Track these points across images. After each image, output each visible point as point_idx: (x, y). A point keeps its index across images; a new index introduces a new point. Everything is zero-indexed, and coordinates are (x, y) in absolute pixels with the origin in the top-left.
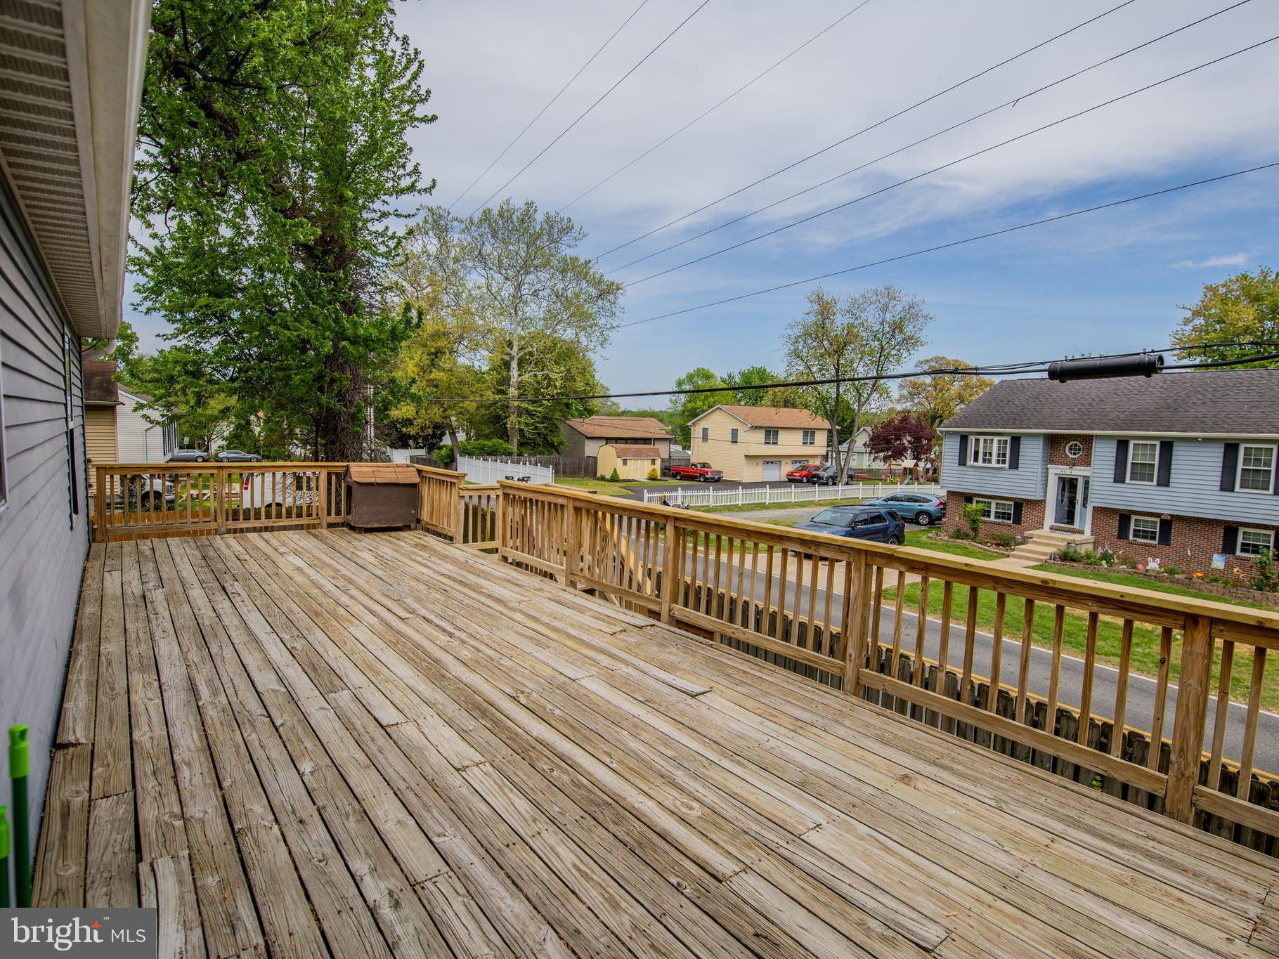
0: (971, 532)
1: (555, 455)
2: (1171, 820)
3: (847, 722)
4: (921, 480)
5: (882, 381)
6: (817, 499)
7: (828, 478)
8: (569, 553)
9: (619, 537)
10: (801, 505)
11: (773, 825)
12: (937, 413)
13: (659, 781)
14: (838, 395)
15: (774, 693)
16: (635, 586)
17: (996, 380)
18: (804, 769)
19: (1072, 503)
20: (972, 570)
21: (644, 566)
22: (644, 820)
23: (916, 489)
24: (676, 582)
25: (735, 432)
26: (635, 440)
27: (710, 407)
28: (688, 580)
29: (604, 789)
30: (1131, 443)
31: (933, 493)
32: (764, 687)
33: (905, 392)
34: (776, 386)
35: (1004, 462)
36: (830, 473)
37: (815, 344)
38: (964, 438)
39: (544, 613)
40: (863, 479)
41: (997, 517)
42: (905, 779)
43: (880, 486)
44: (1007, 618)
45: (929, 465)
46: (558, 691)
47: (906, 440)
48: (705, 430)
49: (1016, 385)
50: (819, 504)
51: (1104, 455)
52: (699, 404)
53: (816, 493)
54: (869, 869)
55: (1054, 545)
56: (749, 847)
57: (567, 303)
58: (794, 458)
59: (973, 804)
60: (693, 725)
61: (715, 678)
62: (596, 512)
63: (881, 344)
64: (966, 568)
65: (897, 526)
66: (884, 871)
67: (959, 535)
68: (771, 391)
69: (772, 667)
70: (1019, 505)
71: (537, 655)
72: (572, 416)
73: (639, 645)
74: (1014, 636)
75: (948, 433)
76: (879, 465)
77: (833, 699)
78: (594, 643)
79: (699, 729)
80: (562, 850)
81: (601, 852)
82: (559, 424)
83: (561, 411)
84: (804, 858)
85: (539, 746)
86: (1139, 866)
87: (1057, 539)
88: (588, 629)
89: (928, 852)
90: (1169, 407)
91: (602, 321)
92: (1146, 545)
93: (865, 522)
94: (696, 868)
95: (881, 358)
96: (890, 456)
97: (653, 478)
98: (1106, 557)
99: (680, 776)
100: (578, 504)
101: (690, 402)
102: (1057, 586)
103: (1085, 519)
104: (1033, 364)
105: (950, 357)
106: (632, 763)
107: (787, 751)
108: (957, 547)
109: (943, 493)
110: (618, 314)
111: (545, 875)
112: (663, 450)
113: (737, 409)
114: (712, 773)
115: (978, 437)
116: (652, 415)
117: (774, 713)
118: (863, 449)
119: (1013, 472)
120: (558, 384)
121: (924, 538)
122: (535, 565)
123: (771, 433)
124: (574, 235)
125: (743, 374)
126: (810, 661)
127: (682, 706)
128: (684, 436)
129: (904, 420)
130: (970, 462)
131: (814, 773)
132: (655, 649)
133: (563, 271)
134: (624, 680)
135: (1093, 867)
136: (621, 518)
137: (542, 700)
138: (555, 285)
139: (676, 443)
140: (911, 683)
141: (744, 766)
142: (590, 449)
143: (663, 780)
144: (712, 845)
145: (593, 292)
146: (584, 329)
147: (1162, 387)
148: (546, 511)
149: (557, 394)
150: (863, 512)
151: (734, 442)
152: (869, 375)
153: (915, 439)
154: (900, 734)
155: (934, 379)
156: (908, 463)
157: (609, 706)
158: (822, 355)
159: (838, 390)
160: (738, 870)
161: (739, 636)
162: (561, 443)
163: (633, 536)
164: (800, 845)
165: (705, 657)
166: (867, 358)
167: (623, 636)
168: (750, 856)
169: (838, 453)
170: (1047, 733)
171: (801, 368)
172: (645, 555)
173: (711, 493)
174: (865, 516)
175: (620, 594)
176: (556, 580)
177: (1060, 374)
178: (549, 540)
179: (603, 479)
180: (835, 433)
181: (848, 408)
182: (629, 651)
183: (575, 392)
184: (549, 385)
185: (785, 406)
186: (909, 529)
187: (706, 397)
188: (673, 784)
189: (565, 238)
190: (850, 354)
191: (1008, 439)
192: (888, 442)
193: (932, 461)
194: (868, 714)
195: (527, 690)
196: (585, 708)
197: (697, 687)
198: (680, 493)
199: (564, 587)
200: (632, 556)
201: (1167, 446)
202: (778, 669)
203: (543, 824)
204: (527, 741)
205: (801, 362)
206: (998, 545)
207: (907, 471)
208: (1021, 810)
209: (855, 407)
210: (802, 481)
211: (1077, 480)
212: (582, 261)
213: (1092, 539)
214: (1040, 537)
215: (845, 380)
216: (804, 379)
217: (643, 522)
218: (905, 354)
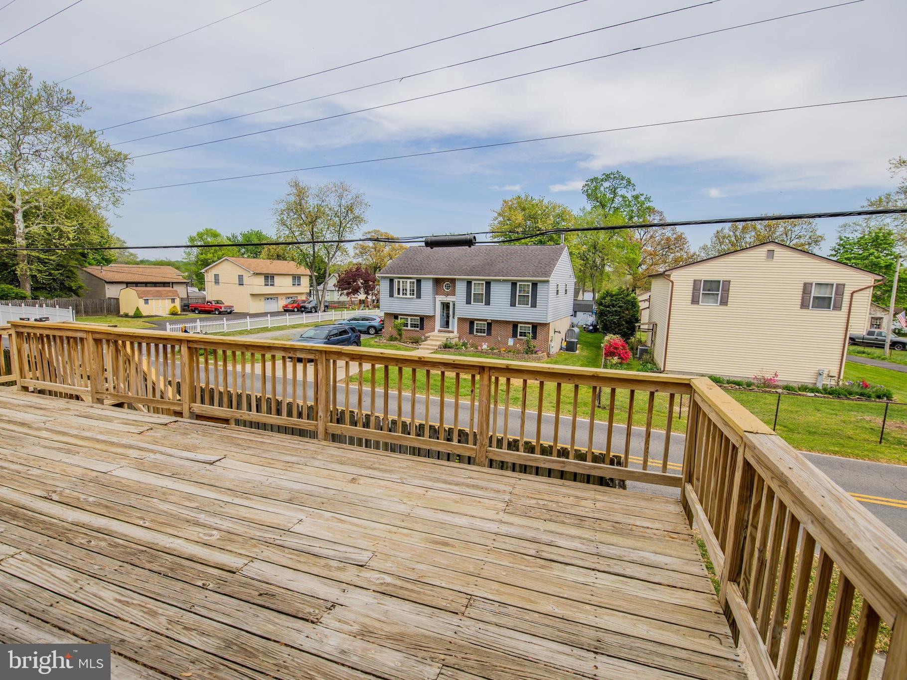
0: (398, 337)
1: (74, 297)
2: (479, 467)
3: (319, 457)
4: (370, 307)
5: (342, 244)
6: (305, 322)
7: (311, 308)
8: (92, 378)
9: (140, 359)
10: (294, 327)
11: (271, 529)
12: (377, 265)
13: (186, 525)
14: (314, 252)
15: (271, 449)
16: (158, 394)
17: (408, 245)
18: (291, 490)
19: (448, 317)
20: (384, 356)
21: (165, 379)
22: (175, 553)
23: (367, 313)
24: (193, 388)
25: (241, 278)
26: (155, 284)
27: (219, 259)
28: (203, 385)
29: (139, 543)
30: (473, 282)
31: (376, 315)
32: (265, 447)
33: (358, 252)
34: (270, 244)
35: (413, 294)
36: (313, 304)
37: (295, 216)
38: (391, 280)
39: (71, 427)
40: (335, 308)
41: (412, 327)
42: (353, 480)
43: (345, 312)
44: (418, 384)
45: (374, 298)
46: (91, 484)
47: (360, 282)
48: (216, 276)
49: (417, 249)
50: (307, 326)
51: (461, 288)
52: (210, 256)
53: (304, 318)
54: (331, 535)
55: (440, 340)
56: (255, 546)
57: (74, 166)
58: (288, 296)
59: (389, 484)
60: (213, 482)
61: (229, 449)
62: (116, 342)
63: (340, 220)
64: (381, 355)
65: (356, 336)
66: (339, 533)
67: (392, 339)
68: (266, 248)
69: (270, 433)
70: (422, 319)
71: (67, 461)
72: (90, 264)
73: (164, 437)
74: (421, 393)
75: (382, 277)
76: (344, 298)
77: (310, 445)
78: (123, 442)
79: (216, 484)
80: (105, 594)
81: (139, 584)
82: (75, 271)
83: (77, 260)
84: (291, 541)
85: (75, 528)
86: (464, 492)
87: (442, 337)
88: (117, 433)
89: (365, 516)
90: (488, 264)
91: (112, 184)
92: (481, 336)
93: (336, 335)
94: (216, 570)
95: (340, 228)
96: (351, 293)
97: (174, 314)
98: (464, 344)
99: (202, 518)
100: (98, 336)
101: (202, 254)
102: (426, 360)
103: (454, 324)
104: (418, 238)
105: (383, 231)
106: (162, 519)
107: (281, 483)
108: (391, 346)
109: (382, 314)
110: (127, 179)
111: (90, 614)
112: (182, 291)
113: (242, 260)
114: (228, 509)
115: (399, 280)
116: (169, 264)
117: (272, 462)
118: (334, 289)
119: (418, 300)
120: (71, 236)
121: (372, 342)
122: (59, 390)
123: (269, 278)
124: (76, 107)
125: (244, 235)
126: (296, 425)
127: (202, 472)
128: (200, 280)
129: (358, 269)
130: (396, 295)
131: (299, 492)
132: (179, 437)
133: (67, 137)
134: (152, 464)
135: (444, 498)
136: (140, 344)
137: (76, 494)
138: (59, 148)
139: (192, 285)
140: (356, 426)
141: (250, 499)
142: (111, 292)
143: (189, 524)
144: (230, 553)
145: (102, 159)
146: (94, 189)
147: (485, 253)
148: (65, 345)
149: (71, 245)
150: (334, 329)
151: (241, 284)
152: (334, 240)
153: (365, 281)
154: (351, 456)
155: (374, 244)
156: (362, 296)
157: (139, 484)
158: (301, 225)
159: (314, 249)
160: (246, 562)
161: (246, 417)
162: (80, 287)
163: (153, 358)
164: (288, 535)
165: (221, 436)
166: (332, 228)
167: (150, 433)
168: (255, 552)
169: (317, 291)
170: (426, 438)
171: (287, 232)
172: (165, 371)
173: (225, 322)
174: (335, 332)
175: (147, 403)
176: (82, 400)
177: (431, 244)
178: (72, 368)
179: (126, 316)
180: (314, 278)
181: (322, 261)
182: (156, 442)
183: (90, 243)
184: (60, 237)
185: (278, 259)
186: (363, 337)
187: (216, 251)
188: (197, 524)
189: (66, 108)
190: (320, 225)
191: (415, 281)
192: (349, 283)
193: (376, 295)
194: (333, 450)
195: (58, 489)
196: (117, 491)
197: (213, 457)
198: (198, 323)
199: (91, 404)
200: (153, 370)
201: (488, 284)
202: (274, 434)
203: (84, 580)
204: (63, 527)
205: (286, 229)
206: (412, 343)
207: (362, 302)
208: (413, 481)
209: (326, 260)
210: (294, 311)
211: (449, 303)
212: (86, 130)
213: (458, 335)
214: (433, 336)
215: (318, 242)
216: (290, 240)
217: (161, 346)
218: (356, 227)
